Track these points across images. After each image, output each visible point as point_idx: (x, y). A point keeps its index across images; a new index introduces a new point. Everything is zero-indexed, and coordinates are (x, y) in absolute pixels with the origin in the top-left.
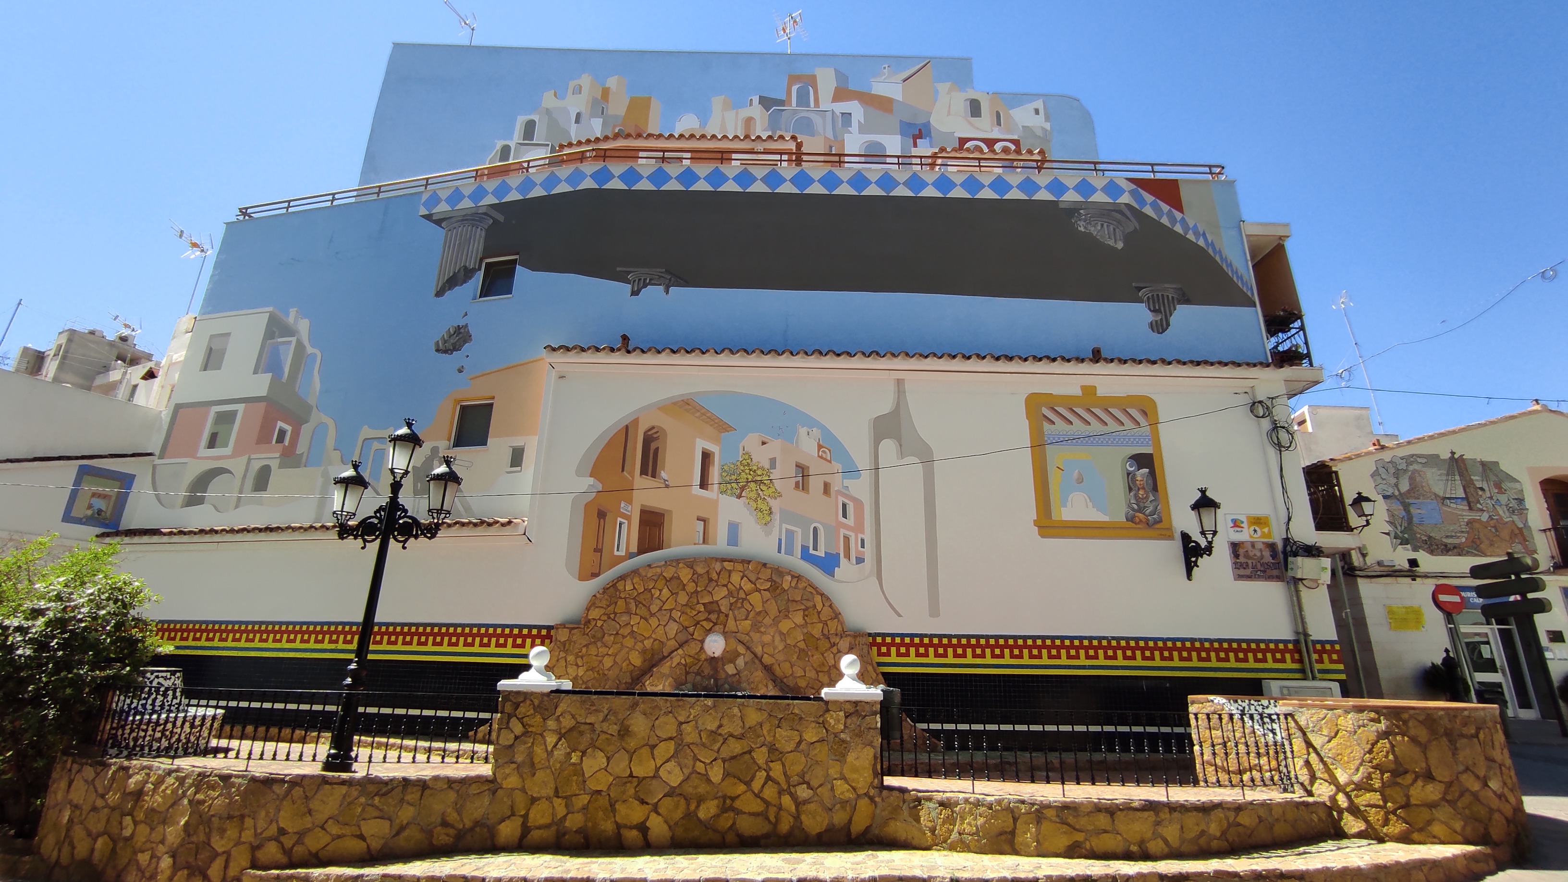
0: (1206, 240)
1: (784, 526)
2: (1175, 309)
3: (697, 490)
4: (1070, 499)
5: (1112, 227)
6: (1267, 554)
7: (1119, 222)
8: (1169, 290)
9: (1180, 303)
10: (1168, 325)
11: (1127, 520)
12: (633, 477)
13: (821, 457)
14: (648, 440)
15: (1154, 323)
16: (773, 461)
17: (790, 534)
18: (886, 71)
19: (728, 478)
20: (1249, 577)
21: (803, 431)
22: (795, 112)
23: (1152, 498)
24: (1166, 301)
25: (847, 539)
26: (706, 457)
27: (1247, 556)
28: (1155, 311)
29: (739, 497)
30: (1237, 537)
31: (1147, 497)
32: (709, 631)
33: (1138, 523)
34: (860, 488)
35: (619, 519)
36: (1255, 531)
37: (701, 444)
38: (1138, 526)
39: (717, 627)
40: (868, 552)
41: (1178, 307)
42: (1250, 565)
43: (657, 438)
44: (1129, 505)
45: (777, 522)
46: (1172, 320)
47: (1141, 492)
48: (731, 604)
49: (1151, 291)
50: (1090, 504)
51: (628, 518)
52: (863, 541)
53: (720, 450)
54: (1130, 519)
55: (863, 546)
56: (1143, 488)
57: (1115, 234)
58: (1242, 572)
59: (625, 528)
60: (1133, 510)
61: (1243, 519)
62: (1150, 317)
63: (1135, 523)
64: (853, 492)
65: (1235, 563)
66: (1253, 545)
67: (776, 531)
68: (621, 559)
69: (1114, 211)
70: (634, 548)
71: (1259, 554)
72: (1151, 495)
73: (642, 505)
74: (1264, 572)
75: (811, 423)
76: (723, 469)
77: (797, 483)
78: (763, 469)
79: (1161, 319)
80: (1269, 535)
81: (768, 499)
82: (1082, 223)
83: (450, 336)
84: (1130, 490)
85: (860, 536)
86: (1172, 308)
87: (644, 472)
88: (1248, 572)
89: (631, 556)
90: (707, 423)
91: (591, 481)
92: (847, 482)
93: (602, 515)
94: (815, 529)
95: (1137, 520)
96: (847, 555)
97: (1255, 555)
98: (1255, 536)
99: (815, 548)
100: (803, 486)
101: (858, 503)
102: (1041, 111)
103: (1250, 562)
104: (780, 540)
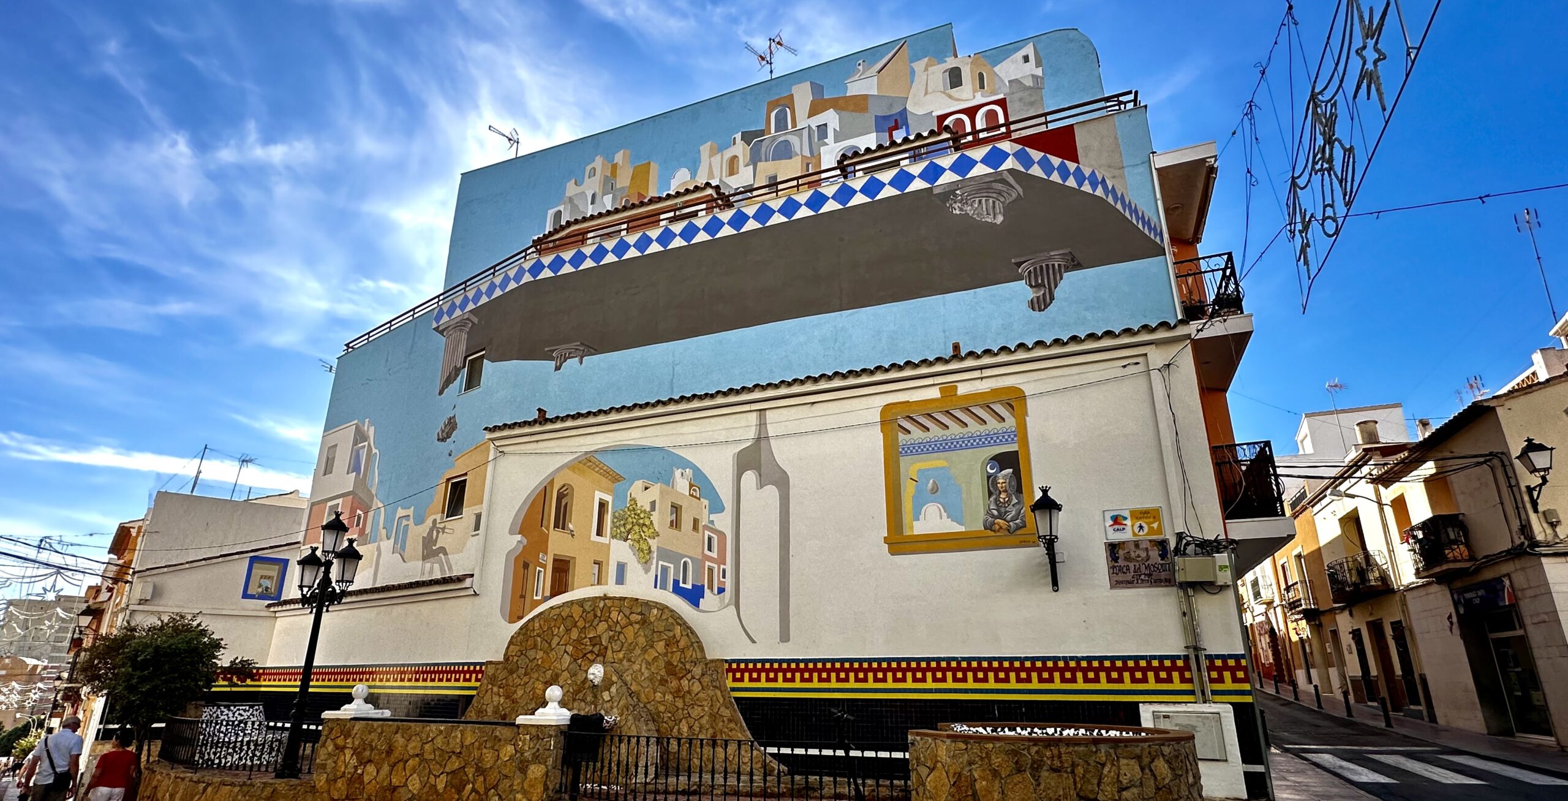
0: (1105, 187)
1: (661, 563)
2: (1061, 278)
3: (594, 537)
4: (923, 510)
5: (991, 201)
6: (1155, 554)
7: (1000, 193)
8: (1056, 256)
9: (1067, 270)
10: (1052, 298)
11: (985, 529)
12: (548, 531)
13: (692, 495)
14: (561, 496)
15: (1035, 300)
16: (653, 504)
17: (665, 570)
18: (861, 68)
19: (618, 524)
20: (1129, 584)
21: (678, 473)
22: (774, 138)
23: (1015, 501)
24: (1051, 272)
25: (711, 570)
26: (602, 505)
27: (1128, 558)
28: (1037, 286)
29: (626, 540)
30: (1116, 537)
31: (1010, 500)
32: (593, 662)
33: (998, 531)
34: (723, 522)
35: (538, 568)
36: (1141, 527)
37: (599, 495)
38: (998, 534)
39: (598, 659)
40: (728, 583)
41: (1065, 275)
42: (1132, 569)
43: (566, 495)
44: (988, 512)
45: (655, 561)
46: (1057, 293)
47: (1003, 496)
48: (610, 638)
49: (1033, 264)
50: (944, 515)
51: (544, 566)
52: (724, 571)
53: (613, 501)
54: (988, 527)
55: (724, 577)
56: (1005, 491)
57: (994, 207)
58: (1121, 577)
59: (542, 575)
60: (993, 516)
61: (1126, 514)
62: (1030, 294)
63: (994, 531)
64: (718, 526)
65: (1113, 567)
66: (1137, 544)
67: (653, 567)
68: (539, 603)
69: (995, 181)
70: (547, 593)
71: (1144, 555)
72: (1014, 497)
73: (555, 555)
74: (1150, 575)
75: (685, 464)
76: (614, 517)
77: (672, 522)
78: (645, 512)
79: (1044, 294)
80: (1160, 531)
81: (649, 540)
82: (956, 206)
83: (446, 426)
84: (990, 494)
85: (722, 567)
86: (1058, 277)
87: (556, 526)
88: (1129, 577)
89: (545, 599)
90: (603, 476)
91: (519, 537)
92: (713, 517)
93: (526, 566)
94: (685, 563)
95: (997, 527)
96: (711, 588)
97: (1139, 556)
98: (1141, 533)
99: (684, 582)
100: (676, 524)
101: (722, 535)
102: (1032, 58)
103: (1131, 565)
104: (656, 576)
